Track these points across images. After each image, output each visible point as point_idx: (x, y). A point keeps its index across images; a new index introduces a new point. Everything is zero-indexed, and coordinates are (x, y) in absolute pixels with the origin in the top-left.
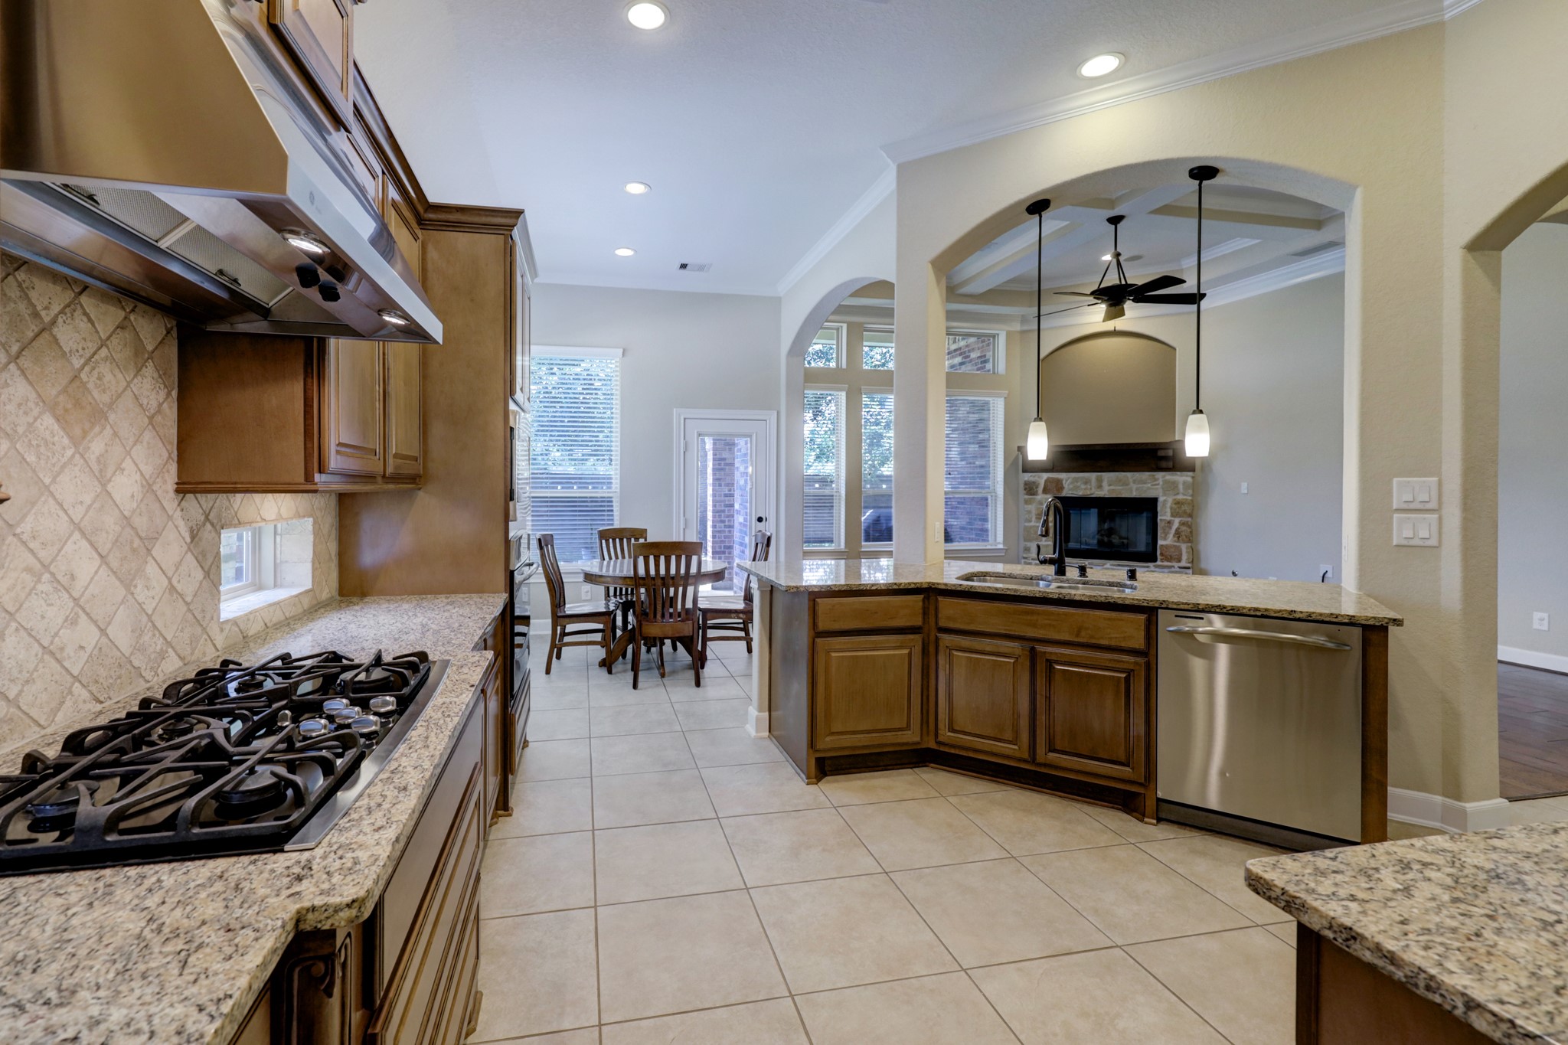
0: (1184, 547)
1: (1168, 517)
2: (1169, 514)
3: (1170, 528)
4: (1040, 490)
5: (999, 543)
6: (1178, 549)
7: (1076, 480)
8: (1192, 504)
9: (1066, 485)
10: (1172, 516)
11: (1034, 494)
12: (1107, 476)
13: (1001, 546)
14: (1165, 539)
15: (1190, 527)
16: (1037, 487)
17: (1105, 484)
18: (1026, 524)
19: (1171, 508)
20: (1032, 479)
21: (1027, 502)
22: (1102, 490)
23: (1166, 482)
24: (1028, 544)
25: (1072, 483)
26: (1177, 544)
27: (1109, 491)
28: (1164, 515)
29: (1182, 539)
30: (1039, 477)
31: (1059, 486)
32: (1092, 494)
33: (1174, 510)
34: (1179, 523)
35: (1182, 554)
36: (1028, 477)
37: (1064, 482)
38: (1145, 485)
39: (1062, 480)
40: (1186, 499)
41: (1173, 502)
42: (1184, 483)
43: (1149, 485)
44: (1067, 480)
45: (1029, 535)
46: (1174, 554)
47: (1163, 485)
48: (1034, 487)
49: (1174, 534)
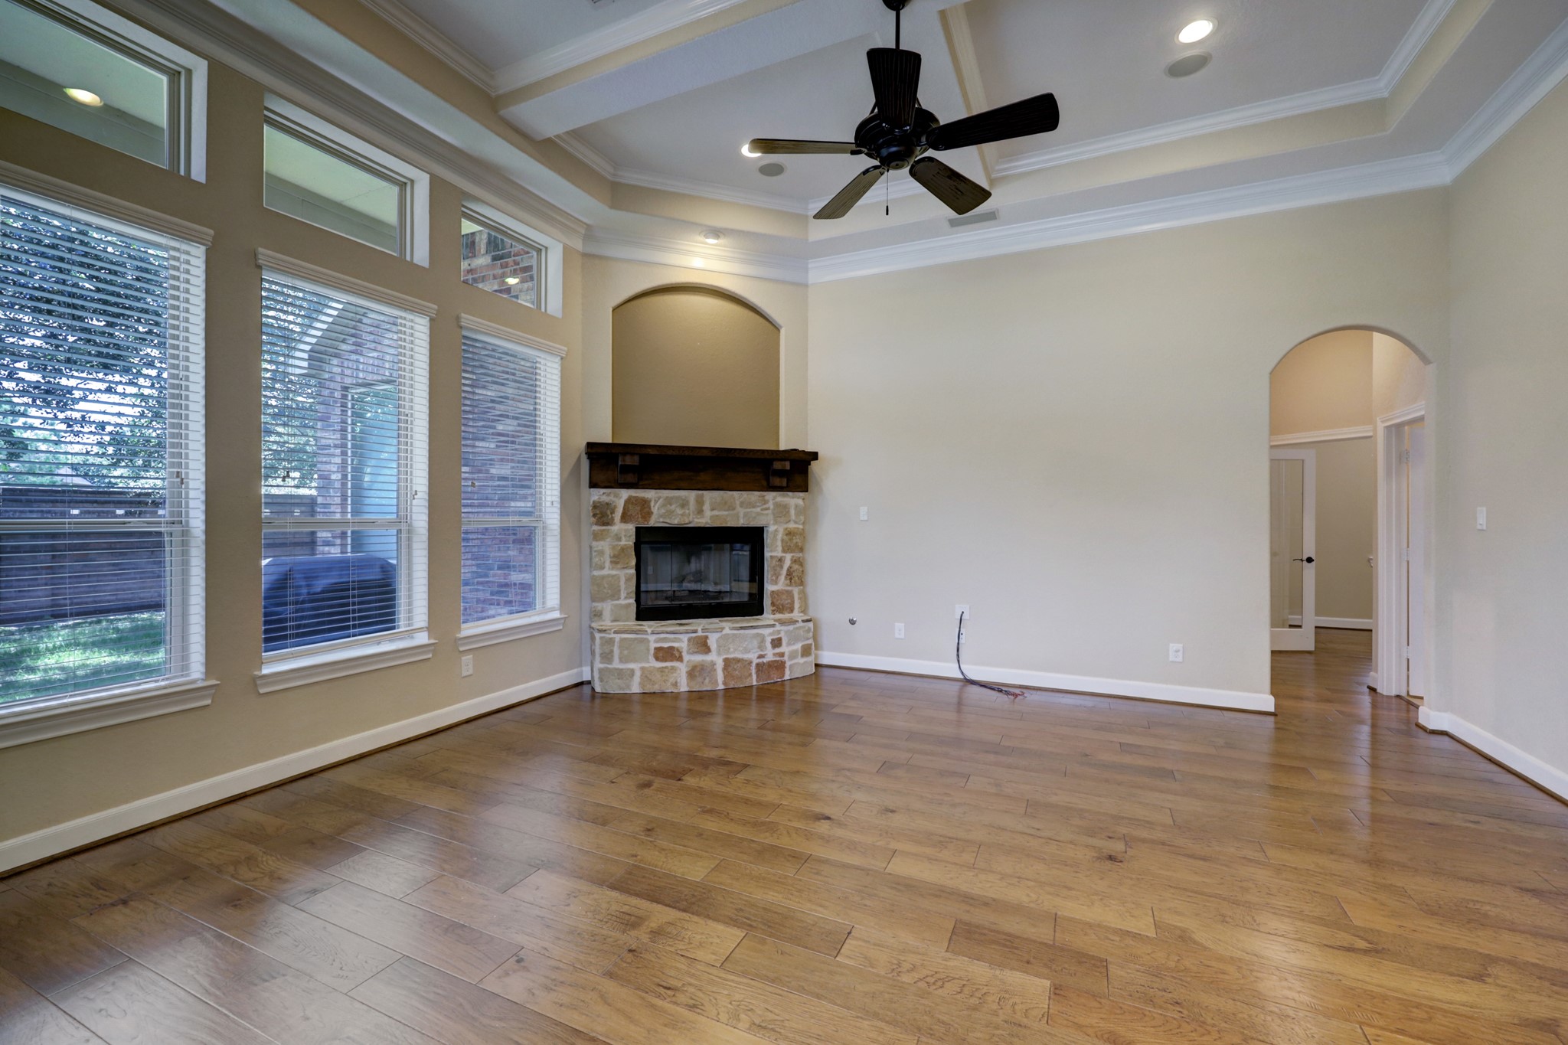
0: (796, 591)
1: (779, 553)
2: (780, 548)
3: (782, 567)
4: (618, 515)
5: (552, 610)
6: (790, 594)
7: (669, 501)
8: (802, 534)
9: (655, 509)
10: (784, 551)
11: (607, 524)
12: (710, 496)
13: (556, 615)
14: (776, 582)
15: (801, 565)
16: (613, 512)
17: (706, 507)
18: (596, 573)
19: (782, 541)
20: (605, 499)
21: (596, 537)
22: (703, 517)
23: (777, 505)
24: (599, 605)
25: (664, 505)
26: (790, 588)
27: (712, 517)
28: (773, 550)
29: (795, 582)
30: (616, 496)
31: (646, 510)
32: (690, 523)
33: (787, 543)
34: (792, 560)
35: (793, 602)
36: (598, 495)
37: (652, 504)
38: (754, 510)
39: (650, 501)
40: (798, 528)
41: (787, 532)
42: (796, 506)
43: (759, 509)
44: (656, 502)
45: (601, 591)
46: (787, 602)
47: (774, 509)
48: (609, 512)
49: (787, 575)
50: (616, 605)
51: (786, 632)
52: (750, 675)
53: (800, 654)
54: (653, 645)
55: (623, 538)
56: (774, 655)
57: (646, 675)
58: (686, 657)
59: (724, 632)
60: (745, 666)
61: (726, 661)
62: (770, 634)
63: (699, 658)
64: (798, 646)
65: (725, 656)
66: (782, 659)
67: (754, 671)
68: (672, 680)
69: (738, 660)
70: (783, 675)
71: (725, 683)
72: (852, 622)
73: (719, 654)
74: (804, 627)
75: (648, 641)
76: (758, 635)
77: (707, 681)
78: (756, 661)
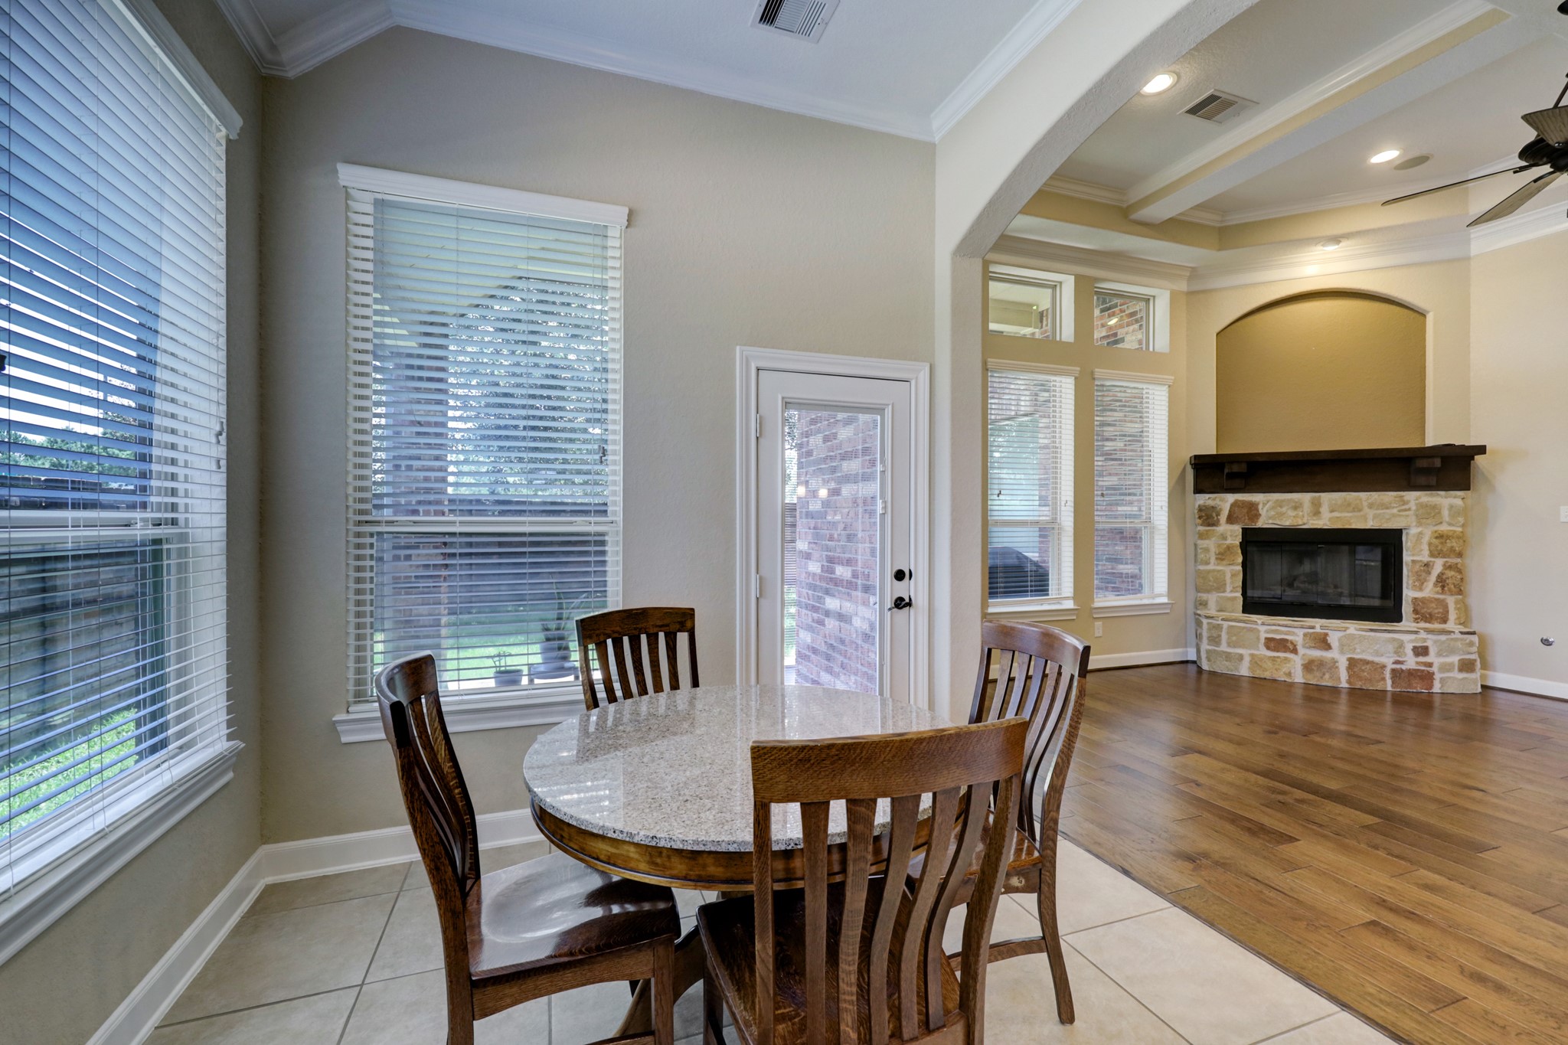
0: (1451, 601)
1: (1425, 557)
2: (1426, 552)
3: (1429, 573)
4: (1223, 517)
5: (1160, 595)
6: (1442, 603)
7: (1280, 504)
8: (1462, 537)
9: (1263, 511)
10: (1432, 555)
11: (1213, 525)
12: (1327, 498)
13: (1165, 600)
14: (1420, 589)
15: (1460, 571)
16: (1218, 515)
17: (1324, 509)
18: (1202, 568)
19: (1430, 544)
20: (1210, 503)
21: (1201, 536)
22: (1320, 519)
23: (1421, 506)
24: (1204, 596)
25: (1273, 508)
26: (1441, 597)
27: (1330, 519)
28: (1413, 554)
29: (1450, 590)
30: (1222, 500)
31: (1254, 512)
32: (1304, 524)
33: (1437, 547)
34: (1444, 565)
35: (1448, 612)
36: (1204, 499)
37: (1260, 507)
38: (1387, 511)
39: (1258, 504)
40: (1455, 531)
41: (1436, 535)
42: (1451, 507)
43: (1395, 511)
44: (1264, 505)
45: (1205, 584)
46: (1436, 611)
47: (1417, 510)
48: (1214, 515)
49: (1437, 581)
50: (1221, 598)
51: (1435, 642)
52: (1384, 679)
53: (1456, 668)
54: (1263, 636)
55: (1229, 538)
56: (1418, 663)
57: (1255, 661)
58: (1301, 651)
59: (1348, 632)
60: (1375, 669)
61: (1350, 660)
62: (1411, 641)
63: (1317, 654)
64: (1455, 659)
65: (1350, 656)
66: (1428, 669)
67: (1388, 675)
68: (1285, 670)
69: (1367, 662)
70: (1431, 687)
71: (1349, 682)
72: (1546, 642)
73: (1342, 652)
74: (1462, 640)
75: (1258, 631)
76: (1394, 640)
77: (1327, 676)
78: (1390, 666)
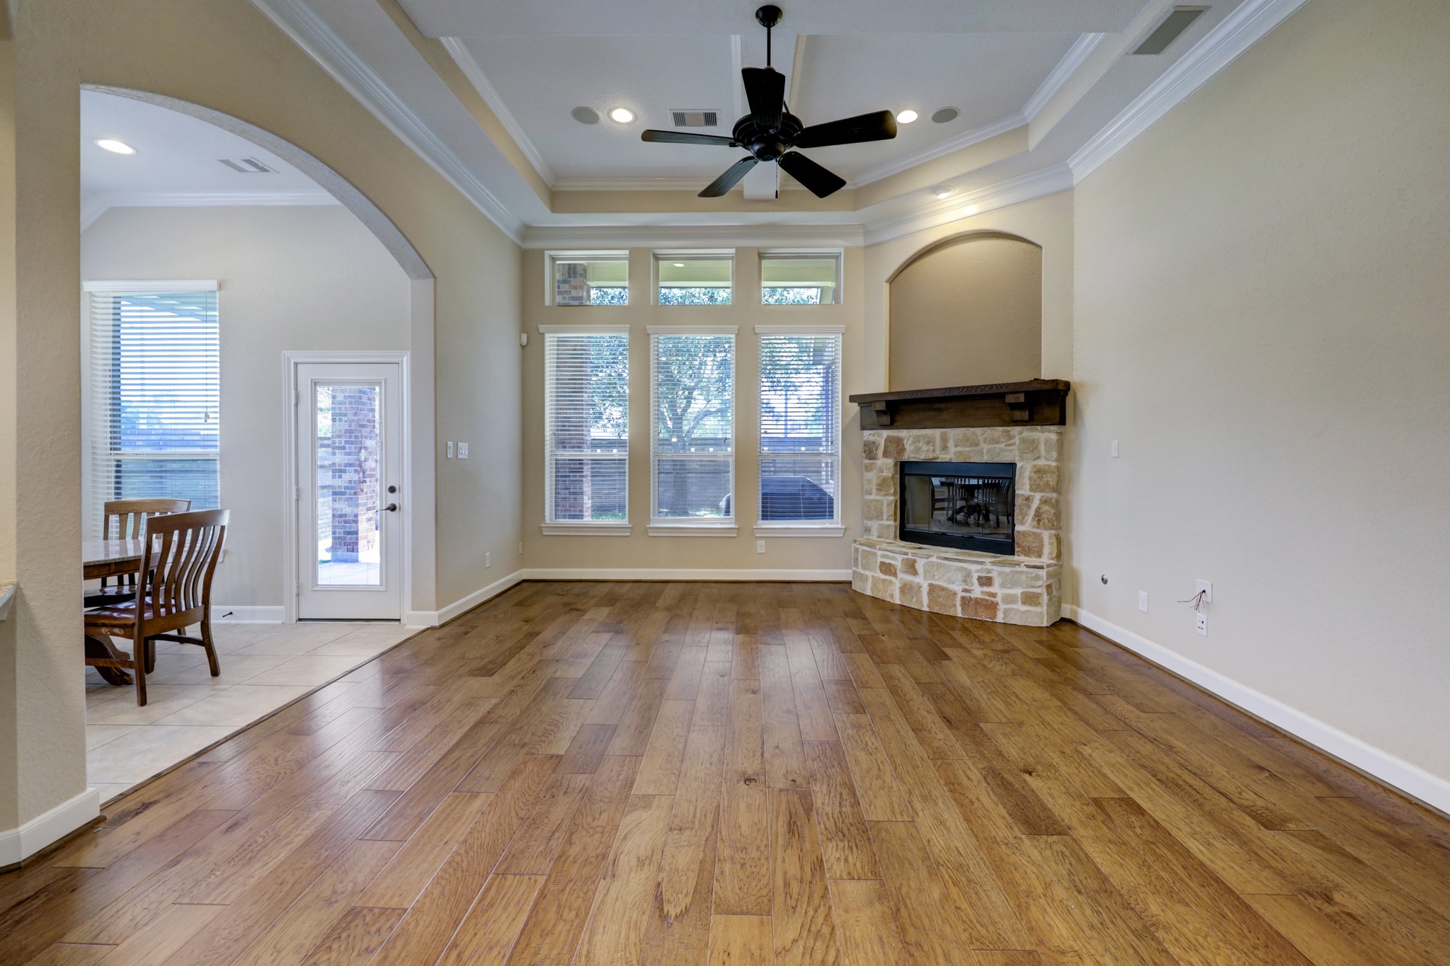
0: (1046, 535)
1: (1027, 492)
2: (1027, 486)
3: (1029, 507)
4: (881, 451)
6: (1038, 537)
7: (917, 439)
8: (1059, 472)
9: (909, 446)
10: (1032, 490)
11: (874, 459)
12: (954, 433)
13: (840, 525)
14: (1022, 523)
15: (1055, 507)
16: (877, 449)
17: (951, 444)
18: (867, 497)
19: (1030, 478)
20: (872, 438)
21: (866, 469)
22: (947, 453)
23: (1023, 441)
24: (869, 523)
25: (913, 443)
26: (1038, 531)
27: (954, 453)
28: (1020, 488)
29: (1044, 524)
30: (879, 435)
31: (901, 447)
32: (935, 458)
33: (1035, 481)
34: (1041, 500)
35: (1042, 546)
36: (868, 435)
37: (905, 442)
38: (998, 446)
39: (903, 440)
40: (1050, 466)
41: (1035, 469)
42: (1046, 442)
43: (1003, 445)
44: (908, 439)
45: (871, 512)
46: (1034, 545)
47: (1020, 445)
48: (874, 449)
49: (1035, 515)
50: (880, 525)
51: (1000, 573)
52: (955, 605)
53: (1019, 600)
54: (880, 559)
55: (885, 471)
56: (983, 593)
57: (876, 581)
58: (900, 575)
59: (931, 559)
60: (949, 596)
61: (930, 585)
62: (977, 571)
63: (909, 578)
64: (1018, 591)
65: (930, 582)
66: (992, 599)
67: (958, 603)
68: (889, 592)
69: (943, 589)
70: (995, 616)
71: (929, 606)
72: (1104, 581)
73: (925, 578)
74: (1027, 573)
75: (874, 554)
76: (963, 569)
77: (914, 600)
78: (960, 594)
